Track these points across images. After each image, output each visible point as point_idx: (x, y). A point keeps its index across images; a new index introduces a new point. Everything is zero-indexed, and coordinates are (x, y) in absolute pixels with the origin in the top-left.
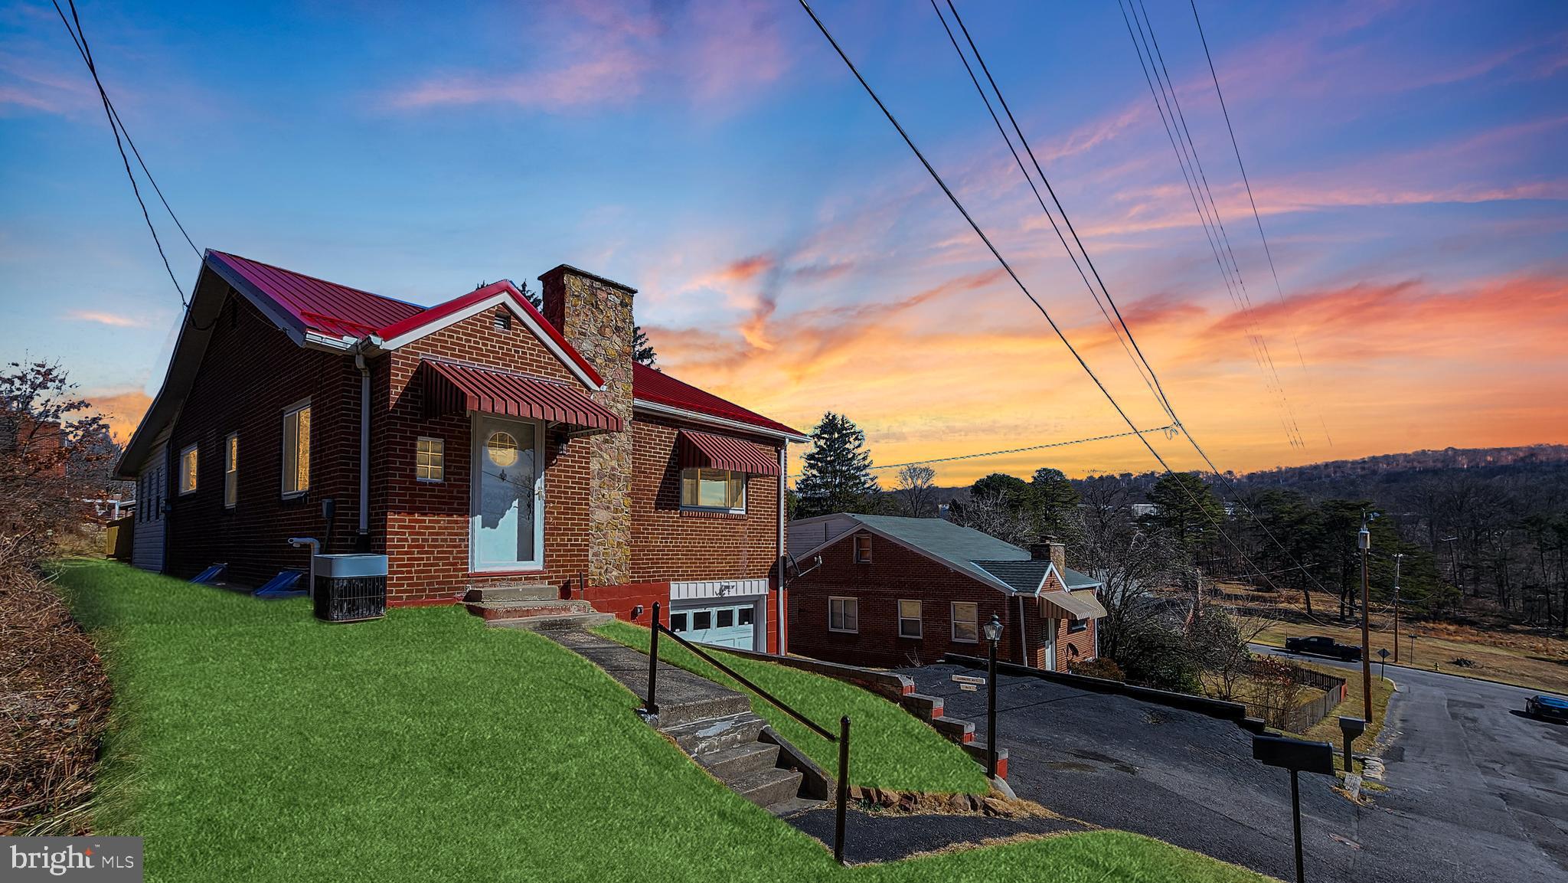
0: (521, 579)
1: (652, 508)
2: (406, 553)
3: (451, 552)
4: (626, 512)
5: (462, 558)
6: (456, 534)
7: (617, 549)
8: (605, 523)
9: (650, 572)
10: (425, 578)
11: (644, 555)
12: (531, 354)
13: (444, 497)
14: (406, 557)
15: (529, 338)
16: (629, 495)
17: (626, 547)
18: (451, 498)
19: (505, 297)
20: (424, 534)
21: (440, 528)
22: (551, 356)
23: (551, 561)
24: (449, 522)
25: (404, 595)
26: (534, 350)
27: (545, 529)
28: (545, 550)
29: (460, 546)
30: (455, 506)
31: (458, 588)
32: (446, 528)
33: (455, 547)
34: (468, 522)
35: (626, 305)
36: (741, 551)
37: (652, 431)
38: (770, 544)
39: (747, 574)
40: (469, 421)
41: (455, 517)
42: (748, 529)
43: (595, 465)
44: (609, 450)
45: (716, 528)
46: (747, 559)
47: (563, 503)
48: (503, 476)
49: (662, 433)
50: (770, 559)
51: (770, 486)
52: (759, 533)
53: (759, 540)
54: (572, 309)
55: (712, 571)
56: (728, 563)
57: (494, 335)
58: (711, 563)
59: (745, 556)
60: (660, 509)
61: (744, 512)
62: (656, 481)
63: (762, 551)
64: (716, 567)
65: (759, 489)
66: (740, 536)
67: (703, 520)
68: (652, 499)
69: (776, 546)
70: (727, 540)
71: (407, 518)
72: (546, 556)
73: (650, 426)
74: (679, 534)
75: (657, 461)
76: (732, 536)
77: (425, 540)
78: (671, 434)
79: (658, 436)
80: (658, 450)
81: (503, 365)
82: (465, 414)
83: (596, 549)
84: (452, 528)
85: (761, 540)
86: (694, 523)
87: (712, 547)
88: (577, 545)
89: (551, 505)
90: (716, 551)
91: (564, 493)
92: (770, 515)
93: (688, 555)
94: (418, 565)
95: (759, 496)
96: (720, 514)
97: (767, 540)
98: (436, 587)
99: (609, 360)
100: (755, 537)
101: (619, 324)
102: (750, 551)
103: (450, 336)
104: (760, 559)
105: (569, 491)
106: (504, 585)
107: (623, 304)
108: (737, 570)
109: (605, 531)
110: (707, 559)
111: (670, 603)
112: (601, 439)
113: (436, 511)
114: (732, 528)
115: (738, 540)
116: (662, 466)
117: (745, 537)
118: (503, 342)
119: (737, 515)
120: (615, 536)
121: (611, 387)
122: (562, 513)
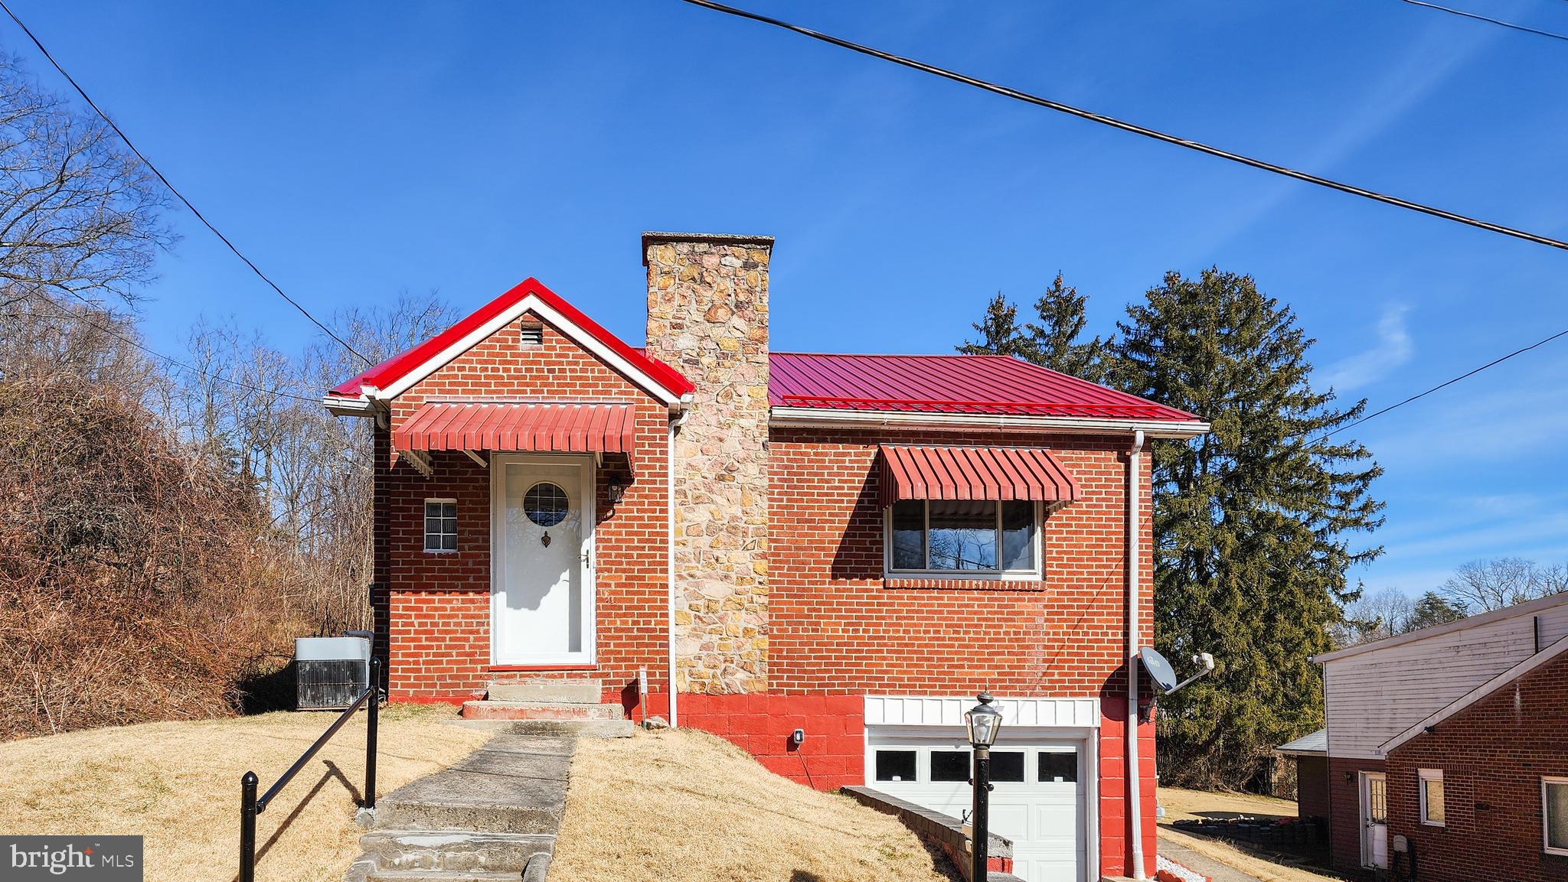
0: (562, 676)
1: (827, 576)
2: (413, 640)
3: (467, 640)
4: (760, 583)
5: (481, 647)
6: (473, 616)
7: (742, 639)
8: (722, 601)
9: (823, 678)
10: (436, 671)
11: (811, 651)
12: (571, 371)
13: (457, 571)
14: (412, 644)
15: (569, 349)
16: (764, 556)
17: (761, 637)
18: (465, 571)
19: (531, 302)
20: (433, 616)
21: (452, 609)
22: (604, 367)
23: (606, 653)
24: (464, 601)
25: (411, 691)
26: (577, 363)
27: (598, 607)
28: (598, 637)
29: (478, 632)
30: (471, 581)
31: (476, 685)
32: (459, 609)
33: (471, 632)
34: (487, 601)
35: (755, 266)
36: (1028, 647)
37: (826, 454)
38: (1106, 634)
39: (1044, 688)
40: (487, 472)
41: (471, 595)
42: (1046, 607)
43: (701, 515)
44: (726, 492)
45: (967, 606)
46: (1045, 661)
47: (624, 571)
48: (546, 540)
49: (844, 454)
50: (1106, 662)
51: (1105, 526)
52: (1075, 614)
53: (1076, 627)
54: (660, 294)
55: (958, 680)
56: (997, 667)
57: (519, 355)
58: (956, 667)
59: (1038, 655)
60: (842, 577)
61: (1038, 578)
62: (834, 533)
63: (1084, 648)
64: (967, 674)
65: (1075, 532)
66: (1026, 620)
67: (935, 594)
68: (826, 562)
69: (1120, 637)
70: (994, 627)
71: (413, 598)
72: (599, 645)
73: (820, 448)
74: (883, 618)
75: (836, 501)
76: (1006, 620)
77: (434, 624)
78: (862, 454)
79: (837, 461)
80: (837, 484)
81: (533, 392)
82: (482, 463)
83: (706, 638)
84: (468, 609)
85: (1082, 627)
86: (915, 598)
87: (957, 639)
88: (647, 630)
89: (606, 574)
90: (967, 646)
91: (626, 556)
92: (1107, 580)
93: (902, 652)
94: (428, 655)
95: (1075, 546)
96: (975, 582)
97: (1096, 627)
98: (449, 681)
99: (725, 356)
100: (1065, 620)
101: (742, 297)
102: (1053, 647)
103: (461, 369)
104: (1079, 661)
105: (635, 553)
106: (538, 683)
107: (748, 266)
108: (1017, 681)
109: (721, 613)
110: (947, 659)
111: (866, 730)
112: (711, 476)
113: (446, 588)
114: (1006, 606)
115: (1021, 627)
116: (847, 508)
117: (1040, 620)
118: (533, 363)
119: (1017, 583)
120: (741, 620)
121: (728, 396)
122: (623, 585)
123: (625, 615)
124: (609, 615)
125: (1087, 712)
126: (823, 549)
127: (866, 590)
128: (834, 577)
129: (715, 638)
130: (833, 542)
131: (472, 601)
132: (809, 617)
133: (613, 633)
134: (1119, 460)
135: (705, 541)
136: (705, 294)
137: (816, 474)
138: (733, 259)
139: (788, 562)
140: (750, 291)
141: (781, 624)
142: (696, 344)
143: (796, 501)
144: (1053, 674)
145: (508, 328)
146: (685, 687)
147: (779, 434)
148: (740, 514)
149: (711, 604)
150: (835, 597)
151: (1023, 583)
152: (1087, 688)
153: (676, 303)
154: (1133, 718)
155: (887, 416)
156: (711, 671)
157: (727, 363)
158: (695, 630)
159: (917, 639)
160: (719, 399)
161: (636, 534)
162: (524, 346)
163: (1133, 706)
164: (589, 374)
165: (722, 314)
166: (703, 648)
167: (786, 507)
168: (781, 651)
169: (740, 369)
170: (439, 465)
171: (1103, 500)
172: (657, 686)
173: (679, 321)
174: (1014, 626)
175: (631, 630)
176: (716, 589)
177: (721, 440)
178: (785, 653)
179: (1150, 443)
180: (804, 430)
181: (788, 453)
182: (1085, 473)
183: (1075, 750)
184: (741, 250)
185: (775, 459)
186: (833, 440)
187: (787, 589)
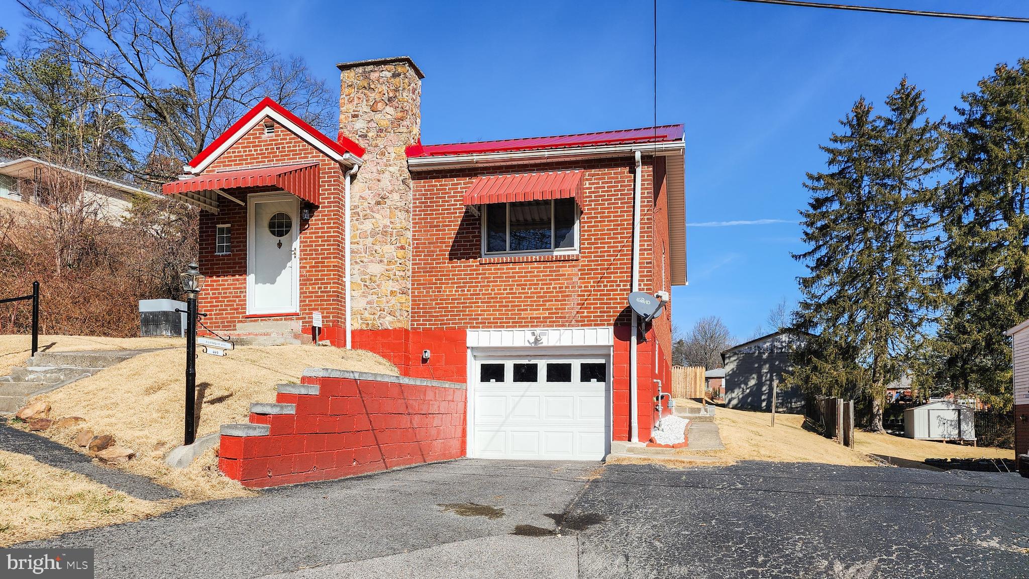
0: (281, 320)
1: (446, 259)
3: (235, 301)
4: (400, 264)
5: (241, 305)
6: (238, 288)
7: (389, 297)
8: (378, 276)
9: (443, 320)
11: (436, 304)
12: (288, 147)
13: (230, 264)
14: (209, 305)
16: (402, 248)
17: (401, 295)
18: (234, 263)
19: (268, 111)
20: (219, 289)
21: (228, 285)
22: (305, 143)
23: (304, 306)
24: (234, 280)
26: (291, 143)
27: (300, 280)
28: (300, 297)
29: (240, 297)
30: (237, 269)
32: (232, 285)
33: (237, 297)
34: (245, 279)
35: (399, 75)
36: (567, 296)
37: (446, 185)
38: (619, 286)
39: (577, 321)
40: (245, 208)
41: (237, 277)
42: (580, 270)
43: (368, 226)
44: (381, 211)
45: (530, 272)
46: (578, 304)
47: (314, 259)
48: (280, 245)
49: (458, 184)
50: (619, 303)
51: (620, 216)
52: (598, 274)
53: (599, 282)
54: (346, 98)
55: (523, 318)
56: (547, 309)
57: (262, 142)
58: (523, 310)
59: (574, 300)
60: (455, 258)
61: (577, 252)
62: (451, 232)
63: (604, 295)
64: (529, 314)
65: (600, 222)
66: (567, 279)
67: (511, 266)
68: (446, 251)
69: (629, 287)
70: (547, 284)
71: (209, 280)
72: (301, 301)
73: (443, 181)
74: (479, 282)
75: (452, 213)
76: (554, 280)
77: (220, 293)
78: (468, 183)
79: (453, 189)
80: (453, 203)
81: (268, 161)
82: (243, 204)
83: (370, 298)
84: (236, 284)
85: (603, 282)
86: (498, 269)
87: (523, 293)
88: (326, 292)
89: (304, 261)
90: (529, 297)
91: (315, 250)
92: (620, 251)
93: (490, 302)
94: (216, 310)
95: (600, 230)
96: (534, 257)
97: (612, 281)
98: (226, 324)
99: (381, 131)
100: (592, 278)
101: (391, 95)
102: (584, 295)
103: (234, 152)
104: (601, 304)
105: (320, 248)
106: (270, 323)
107: (396, 75)
108: (561, 317)
109: (378, 282)
110: (517, 306)
111: (469, 351)
112: (373, 202)
113: (225, 274)
114: (555, 271)
115: (563, 284)
116: (457, 217)
117: (575, 279)
118: (269, 145)
119: (561, 256)
120: (390, 286)
121: (383, 154)
122: (313, 267)
124: (306, 284)
125: (604, 336)
126: (444, 243)
127: (469, 266)
128: (451, 259)
129: (375, 297)
130: (450, 238)
131: (237, 280)
132: (436, 284)
133: (308, 294)
134: (630, 172)
135: (370, 240)
136: (371, 95)
137: (441, 198)
138: (386, 73)
139: (424, 252)
140: (396, 91)
141: (419, 289)
142: (366, 125)
143: (429, 214)
144: (583, 313)
145: (257, 127)
146: (357, 326)
147: (417, 175)
148: (388, 224)
149: (373, 277)
150: (451, 271)
151: (564, 256)
152: (605, 320)
153: (355, 103)
154: (634, 339)
155: (476, 157)
156: (372, 317)
157: (382, 135)
158: (364, 293)
159: (499, 294)
160: (378, 157)
161: (320, 237)
162: (266, 135)
163: (634, 331)
164: (297, 148)
165: (380, 106)
166: (368, 303)
167: (423, 219)
168: (420, 304)
169: (390, 138)
170: (223, 206)
171: (619, 199)
172: (331, 324)
173: (356, 113)
174: (559, 284)
175: (317, 292)
176: (376, 269)
177: (379, 181)
178: (421, 306)
179: (647, 159)
180: (435, 171)
181: (424, 186)
182: (607, 183)
183: (602, 361)
184: (391, 67)
185: (417, 191)
186: (452, 176)
187: (423, 268)
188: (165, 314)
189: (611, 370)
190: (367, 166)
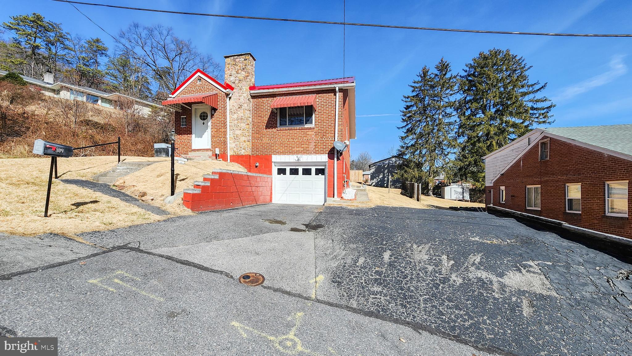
0: (205, 151)
1: (264, 128)
3: (188, 144)
5: (190, 146)
6: (189, 139)
7: (243, 143)
8: (239, 135)
9: (263, 152)
11: (261, 145)
14: (179, 145)
15: (206, 83)
16: (250, 125)
18: (187, 130)
21: (185, 138)
22: (213, 86)
23: (212, 146)
24: (187, 136)
26: (207, 86)
27: (211, 137)
29: (190, 143)
30: (189, 132)
32: (187, 138)
34: (191, 136)
35: (247, 60)
36: (310, 143)
37: (264, 101)
38: (330, 139)
39: (314, 152)
40: (191, 110)
41: (189, 135)
42: (315, 133)
43: (235, 116)
44: (240, 111)
45: (296, 133)
46: (314, 146)
47: (216, 128)
48: (204, 123)
49: (268, 100)
50: (330, 145)
51: (330, 112)
52: (322, 134)
53: (322, 137)
54: (227, 69)
55: (293, 151)
56: (302, 148)
57: (197, 85)
58: (293, 148)
59: (313, 144)
60: (268, 128)
61: (314, 126)
62: (266, 118)
63: (324, 142)
64: (296, 149)
65: (323, 114)
66: (310, 136)
67: (289, 131)
68: (264, 125)
69: (334, 139)
70: (302, 138)
71: (179, 136)
72: (211, 144)
73: (263, 99)
74: (277, 137)
75: (266, 111)
76: (305, 136)
77: (182, 141)
78: (273, 100)
79: (267, 102)
81: (199, 93)
82: (190, 108)
85: (324, 137)
86: (284, 132)
87: (293, 141)
88: (220, 141)
89: (213, 129)
90: (296, 143)
91: (216, 125)
92: (330, 125)
93: (281, 145)
94: (181, 147)
95: (322, 118)
96: (297, 128)
97: (327, 137)
98: (185, 152)
99: (240, 81)
100: (319, 136)
101: (244, 67)
102: (316, 142)
103: (187, 89)
104: (323, 146)
105: (218, 125)
106: (200, 152)
107: (245, 60)
108: (307, 151)
109: (239, 137)
110: (291, 146)
111: (273, 163)
112: (237, 108)
113: (185, 134)
114: (305, 133)
115: (309, 138)
116: (269, 113)
117: (313, 136)
118: (199, 87)
119: (307, 127)
120: (243, 139)
121: (241, 89)
122: (216, 132)
123: (216, 138)
124: (213, 138)
125: (324, 158)
126: (263, 122)
127: (273, 131)
128: (266, 129)
129: (238, 143)
130: (266, 121)
131: (189, 136)
132: (260, 138)
133: (214, 142)
134: (334, 95)
135: (236, 121)
136: (236, 67)
137: (262, 105)
138: (242, 59)
139: (256, 126)
140: (246, 65)
141: (254, 140)
142: (234, 79)
143: (258, 112)
144: (316, 149)
145: (195, 80)
146: (232, 154)
147: (253, 97)
148: (243, 115)
149: (237, 136)
150: (266, 133)
151: (309, 127)
152: (325, 152)
153: (231, 70)
154: (336, 159)
155: (275, 90)
156: (237, 150)
157: (241, 82)
158: (234, 141)
159: (284, 142)
160: (239, 90)
161: (218, 121)
162: (198, 83)
163: (336, 156)
164: (210, 88)
165: (240, 71)
166: (236, 145)
167: (256, 113)
168: (254, 146)
169: (243, 83)
170: (183, 110)
172: (222, 153)
173: (231, 74)
174: (307, 138)
175: (217, 141)
176: (238, 132)
177: (239, 99)
179: (341, 90)
180: (260, 95)
181: (256, 101)
182: (325, 99)
183: (323, 167)
184: (243, 56)
185: (253, 103)
186: (266, 97)
187: (256, 132)
188: (163, 149)
189: (327, 171)
190: (235, 94)
